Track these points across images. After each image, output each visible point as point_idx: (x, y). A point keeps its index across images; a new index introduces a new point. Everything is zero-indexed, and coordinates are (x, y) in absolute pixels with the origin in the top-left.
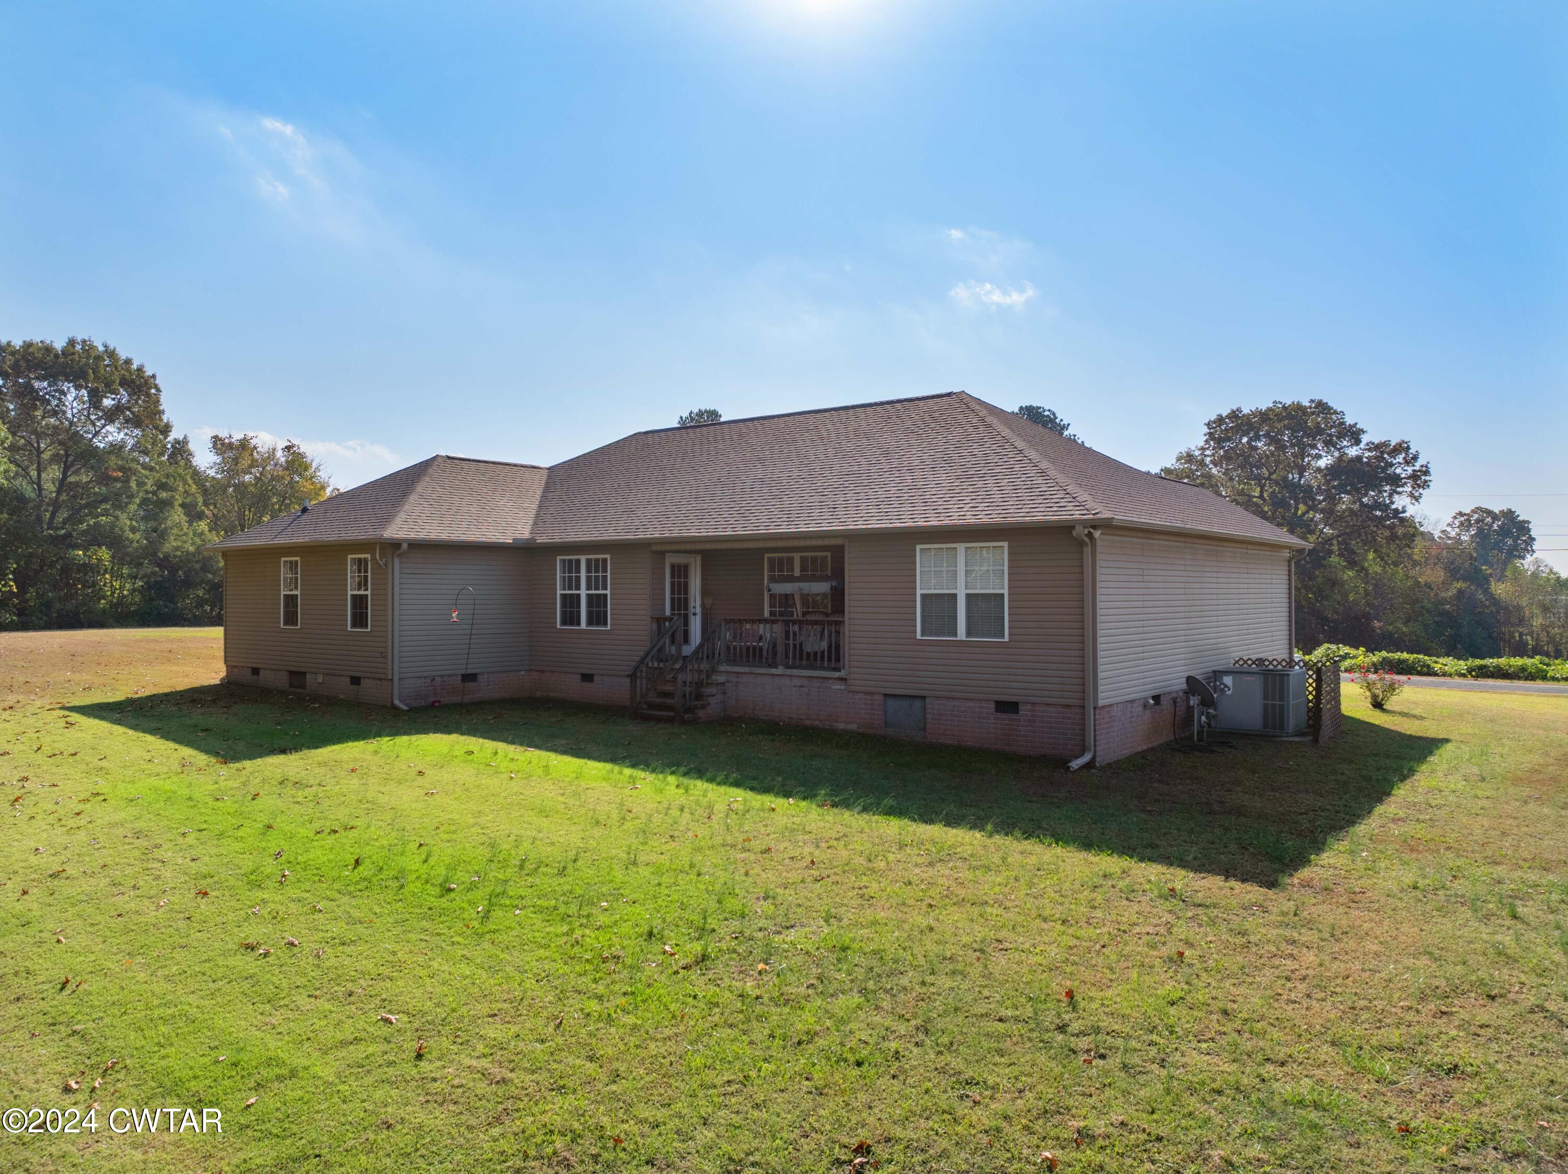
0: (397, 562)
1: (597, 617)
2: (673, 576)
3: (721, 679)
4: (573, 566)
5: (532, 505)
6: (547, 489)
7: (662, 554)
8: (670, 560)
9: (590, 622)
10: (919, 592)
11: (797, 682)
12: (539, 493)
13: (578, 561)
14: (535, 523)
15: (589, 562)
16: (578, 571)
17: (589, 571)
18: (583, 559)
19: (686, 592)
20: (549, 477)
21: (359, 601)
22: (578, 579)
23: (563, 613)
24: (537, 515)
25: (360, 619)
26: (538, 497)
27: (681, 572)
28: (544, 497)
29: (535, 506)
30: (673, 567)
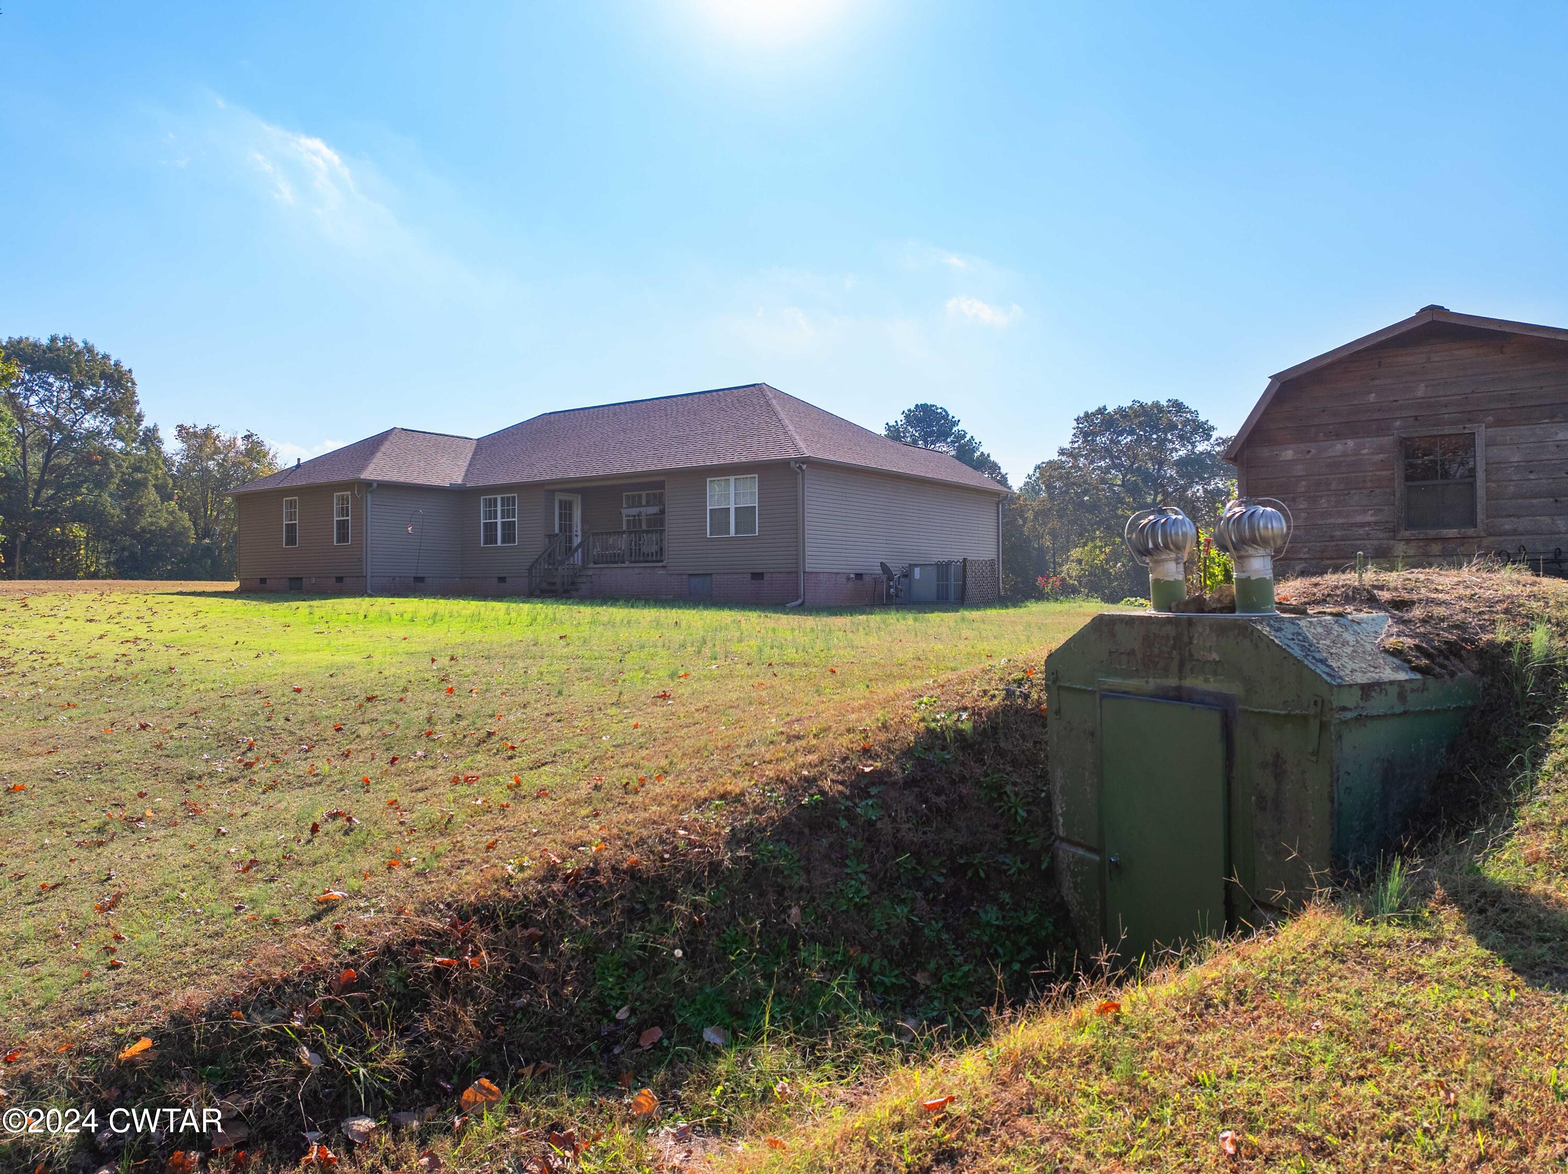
0: (369, 496)
1: (508, 537)
2: (560, 508)
3: (590, 573)
4: (492, 503)
5: (464, 464)
6: (475, 453)
7: (553, 492)
8: (558, 497)
9: (503, 541)
10: (708, 508)
11: (637, 571)
12: (470, 456)
13: (496, 500)
14: (466, 475)
15: (503, 499)
16: (496, 506)
17: (503, 505)
18: (499, 497)
19: (571, 520)
20: (477, 445)
21: (342, 525)
22: (496, 511)
23: (485, 536)
24: (468, 470)
25: (343, 537)
26: (469, 458)
27: (566, 507)
28: (473, 458)
29: (466, 464)
30: (561, 502)
